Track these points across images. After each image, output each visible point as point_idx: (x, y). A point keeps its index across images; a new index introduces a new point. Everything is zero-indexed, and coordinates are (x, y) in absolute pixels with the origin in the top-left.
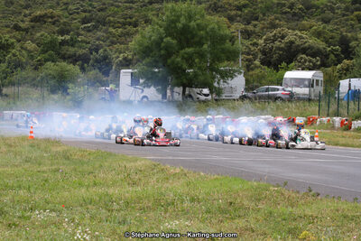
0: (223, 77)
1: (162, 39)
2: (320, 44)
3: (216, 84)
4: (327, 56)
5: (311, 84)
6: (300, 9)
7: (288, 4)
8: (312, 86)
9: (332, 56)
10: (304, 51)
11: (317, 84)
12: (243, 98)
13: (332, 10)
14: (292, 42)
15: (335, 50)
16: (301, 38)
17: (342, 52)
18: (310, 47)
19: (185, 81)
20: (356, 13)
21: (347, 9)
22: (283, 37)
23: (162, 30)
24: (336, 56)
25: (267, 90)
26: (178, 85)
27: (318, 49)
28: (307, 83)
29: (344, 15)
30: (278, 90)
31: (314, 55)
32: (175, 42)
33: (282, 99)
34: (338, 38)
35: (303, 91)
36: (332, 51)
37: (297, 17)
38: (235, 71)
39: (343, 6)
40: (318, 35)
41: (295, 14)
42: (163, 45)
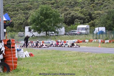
0: (59, 28)
1: (39, 17)
2: (82, 16)
3: (56, 30)
4: (85, 19)
5: (86, 29)
6: (73, 4)
7: (69, 2)
8: (86, 30)
9: (87, 20)
10: (77, 18)
11: (88, 29)
12: (65, 34)
13: (84, 4)
14: (73, 15)
15: (88, 18)
16: (76, 14)
17: (90, 18)
18: (79, 17)
19: (47, 30)
20: (92, 4)
21: (89, 3)
22: (70, 14)
23: (39, 14)
24: (88, 19)
25: (73, 32)
26: (45, 31)
27: (82, 17)
28: (84, 29)
29: (88, 5)
30: (76, 31)
31: (81, 19)
32: (43, 17)
33: (78, 34)
34: (88, 13)
35: (84, 31)
36: (86, 18)
37: (72, 6)
38: (62, 26)
39: (88, 2)
40: (81, 12)
41: (71, 5)
42: (39, 19)
